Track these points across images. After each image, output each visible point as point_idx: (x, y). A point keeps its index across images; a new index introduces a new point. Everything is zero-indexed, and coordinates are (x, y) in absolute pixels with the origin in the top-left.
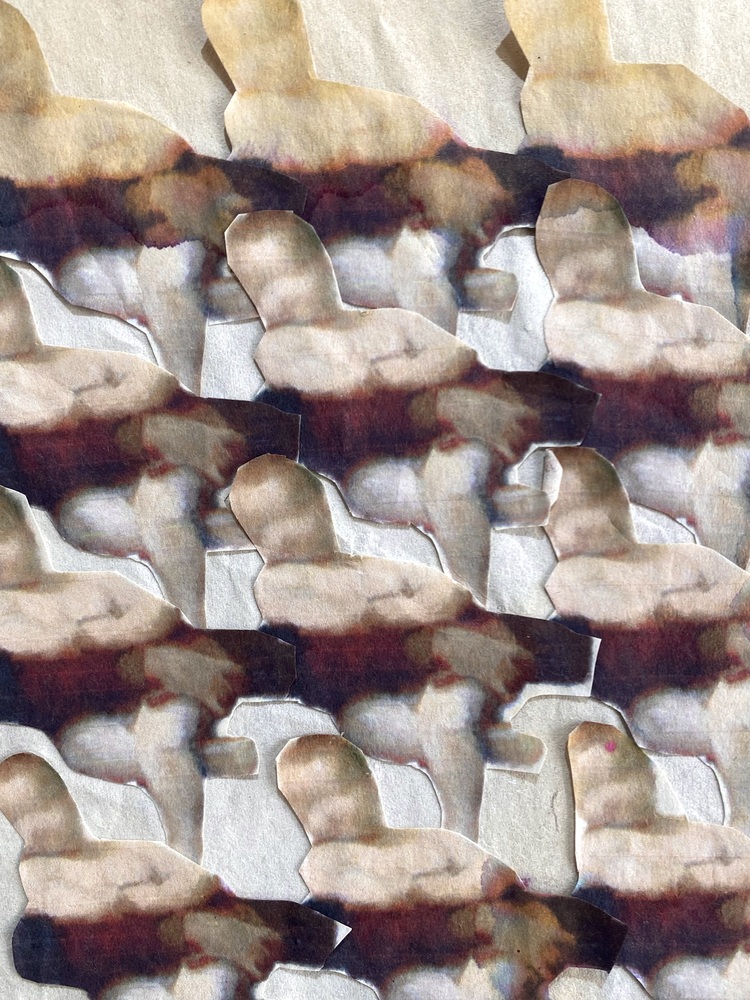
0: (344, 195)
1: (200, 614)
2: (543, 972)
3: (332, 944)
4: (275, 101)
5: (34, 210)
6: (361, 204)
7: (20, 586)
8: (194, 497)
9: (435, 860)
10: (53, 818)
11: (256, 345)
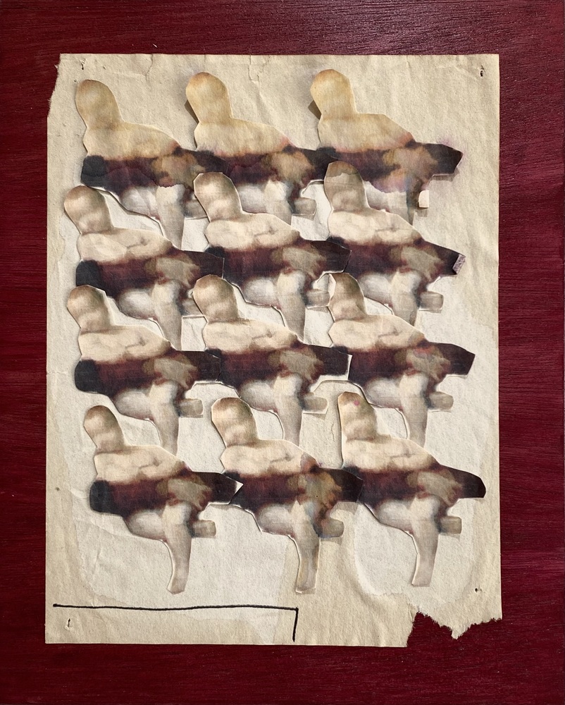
0: (244, 166)
1: (179, 344)
2: (328, 505)
3: (234, 492)
4: (215, 126)
5: (111, 170)
6: (251, 170)
7: (101, 331)
8: (177, 293)
9: (280, 454)
10: (110, 436)
11: (206, 228)
